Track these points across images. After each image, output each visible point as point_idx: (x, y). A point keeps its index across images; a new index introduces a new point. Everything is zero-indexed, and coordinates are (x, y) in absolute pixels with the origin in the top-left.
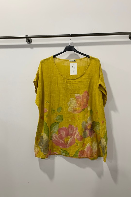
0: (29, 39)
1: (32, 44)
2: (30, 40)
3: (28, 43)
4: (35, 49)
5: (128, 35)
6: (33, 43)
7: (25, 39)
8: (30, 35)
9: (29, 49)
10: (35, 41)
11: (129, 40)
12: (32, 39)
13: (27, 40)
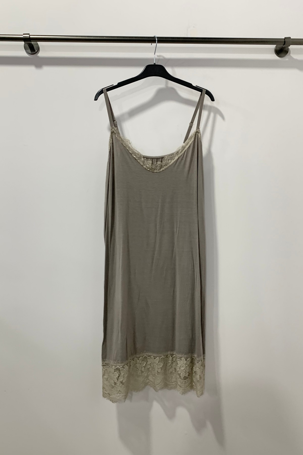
1: (38, 57)
2: (35, 48)
3: (30, 52)
4: (47, 70)
5: (274, 46)
6: (41, 54)
7: (23, 43)
8: (34, 33)
9: (31, 69)
10: (46, 50)
11: (275, 57)
12: (40, 43)
13: (27, 46)
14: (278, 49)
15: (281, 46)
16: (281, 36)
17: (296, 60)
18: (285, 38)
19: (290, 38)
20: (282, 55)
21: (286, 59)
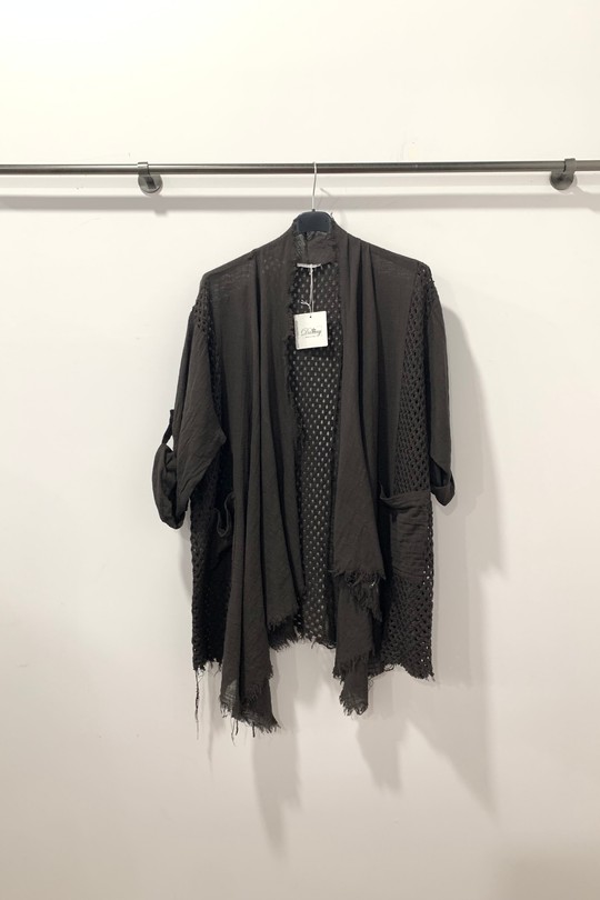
0: (150, 178)
1: (160, 196)
2: (155, 181)
3: (147, 189)
4: (174, 217)
5: (549, 173)
6: (165, 192)
7: (137, 176)
9: (149, 217)
10: (172, 187)
11: (551, 190)
12: (162, 176)
13: (144, 181)
14: (557, 176)
15: (561, 172)
16: (558, 157)
17: (588, 195)
18: (566, 160)
19: (574, 160)
20: (562, 185)
21: (569, 192)
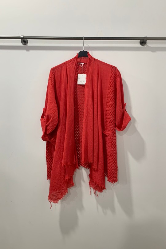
1: (27, 46)
3: (24, 44)
4: (32, 52)
5: (139, 41)
6: (29, 45)
7: (20, 40)
8: (26, 35)
9: (24, 52)
10: (31, 43)
11: (140, 46)
12: (28, 40)
13: (23, 41)
14: (142, 42)
15: (143, 40)
16: (142, 36)
17: (150, 47)
18: (144, 37)
19: (146, 37)
20: (144, 44)
21: (145, 46)
